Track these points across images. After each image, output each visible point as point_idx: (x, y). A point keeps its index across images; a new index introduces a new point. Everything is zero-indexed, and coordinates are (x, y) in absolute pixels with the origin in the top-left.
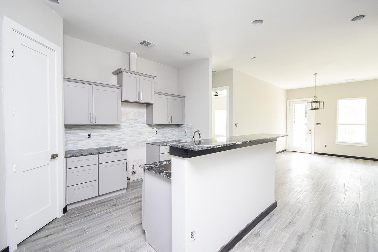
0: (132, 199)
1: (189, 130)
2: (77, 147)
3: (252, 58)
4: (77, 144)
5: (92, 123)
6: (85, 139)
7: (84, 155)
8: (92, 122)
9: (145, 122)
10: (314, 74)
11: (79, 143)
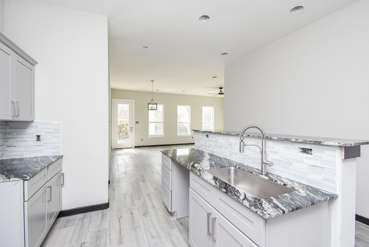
1: (51, 133)
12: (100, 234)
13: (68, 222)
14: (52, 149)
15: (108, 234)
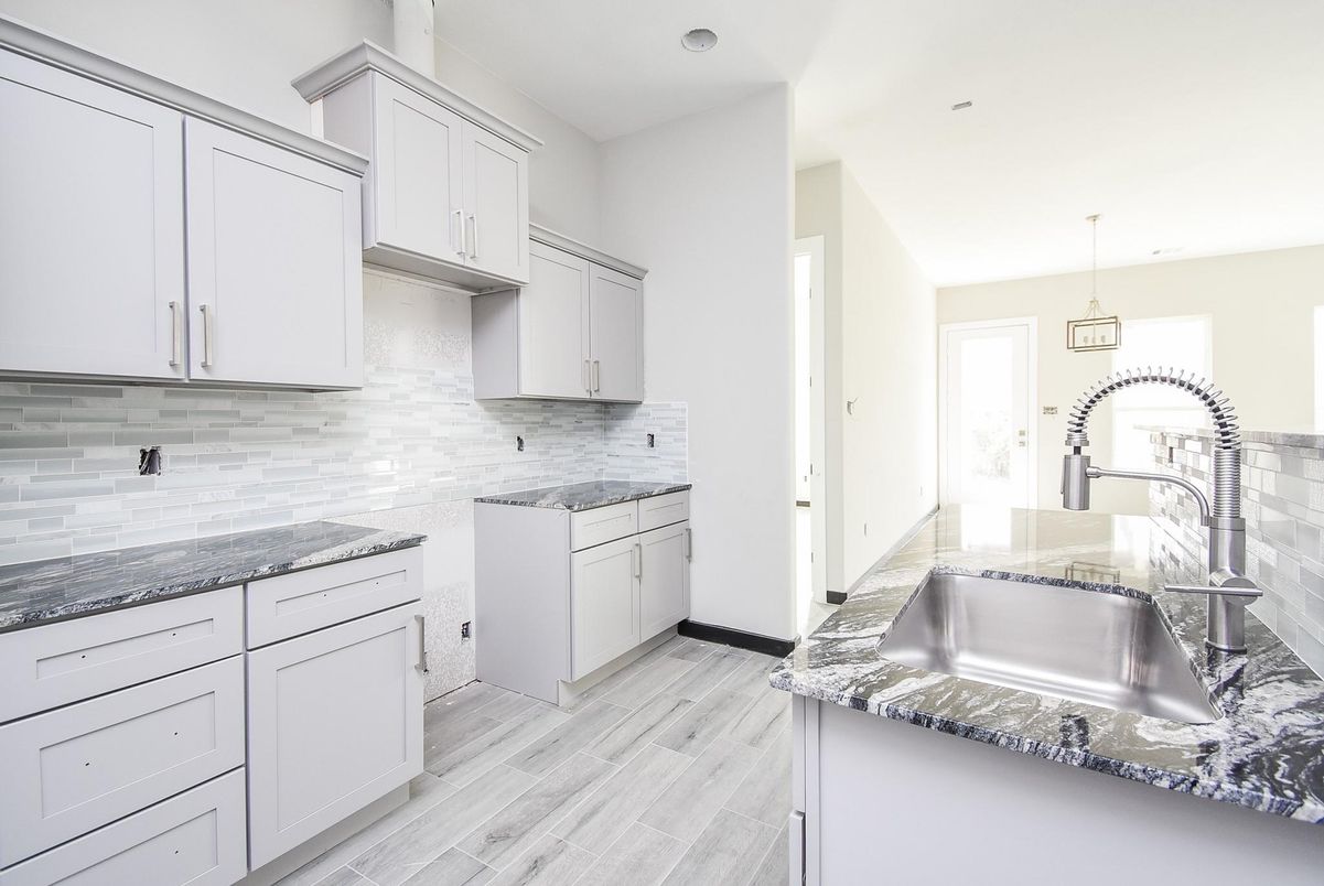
0: (482, 853)
1: (671, 429)
2: (63, 541)
3: (957, 107)
4: (59, 522)
5: (181, 375)
6: (123, 487)
7: (142, 602)
8: (181, 361)
9: (471, 389)
10: (1088, 218)
11: (71, 510)
12: (729, 700)
13: (694, 650)
14: (672, 466)
15: (746, 709)
